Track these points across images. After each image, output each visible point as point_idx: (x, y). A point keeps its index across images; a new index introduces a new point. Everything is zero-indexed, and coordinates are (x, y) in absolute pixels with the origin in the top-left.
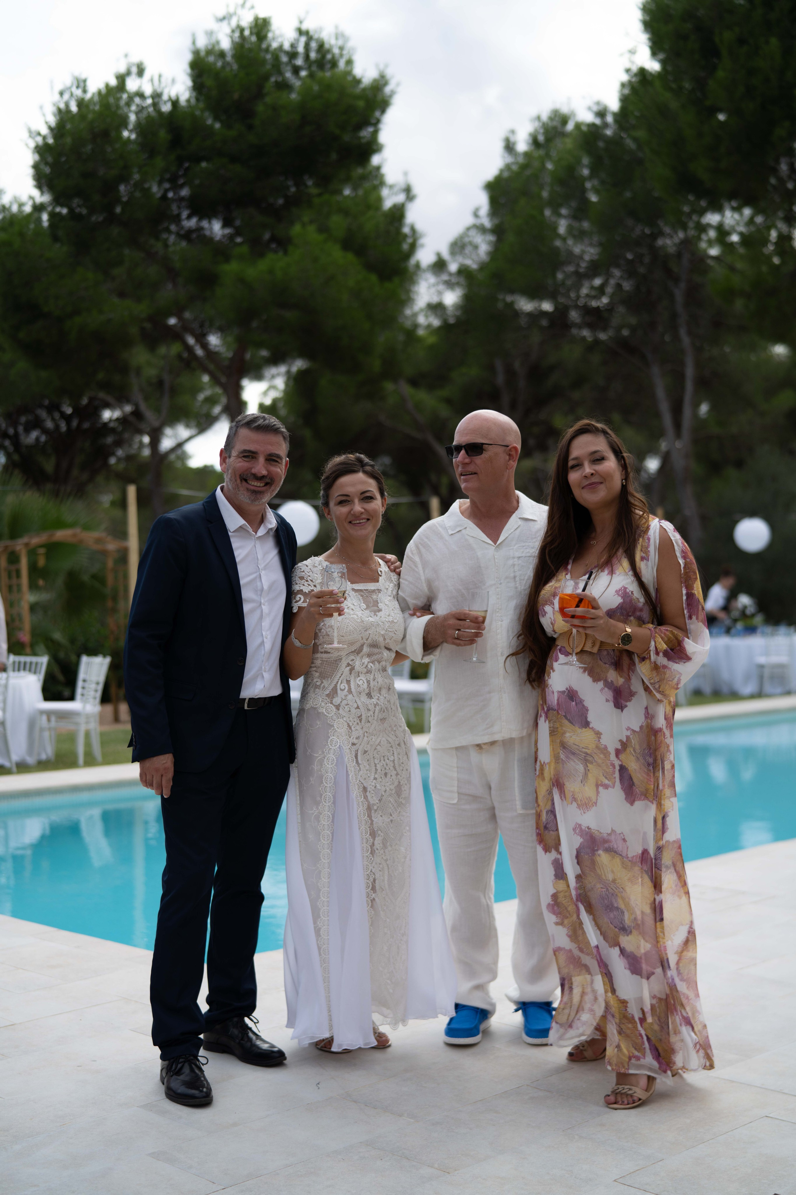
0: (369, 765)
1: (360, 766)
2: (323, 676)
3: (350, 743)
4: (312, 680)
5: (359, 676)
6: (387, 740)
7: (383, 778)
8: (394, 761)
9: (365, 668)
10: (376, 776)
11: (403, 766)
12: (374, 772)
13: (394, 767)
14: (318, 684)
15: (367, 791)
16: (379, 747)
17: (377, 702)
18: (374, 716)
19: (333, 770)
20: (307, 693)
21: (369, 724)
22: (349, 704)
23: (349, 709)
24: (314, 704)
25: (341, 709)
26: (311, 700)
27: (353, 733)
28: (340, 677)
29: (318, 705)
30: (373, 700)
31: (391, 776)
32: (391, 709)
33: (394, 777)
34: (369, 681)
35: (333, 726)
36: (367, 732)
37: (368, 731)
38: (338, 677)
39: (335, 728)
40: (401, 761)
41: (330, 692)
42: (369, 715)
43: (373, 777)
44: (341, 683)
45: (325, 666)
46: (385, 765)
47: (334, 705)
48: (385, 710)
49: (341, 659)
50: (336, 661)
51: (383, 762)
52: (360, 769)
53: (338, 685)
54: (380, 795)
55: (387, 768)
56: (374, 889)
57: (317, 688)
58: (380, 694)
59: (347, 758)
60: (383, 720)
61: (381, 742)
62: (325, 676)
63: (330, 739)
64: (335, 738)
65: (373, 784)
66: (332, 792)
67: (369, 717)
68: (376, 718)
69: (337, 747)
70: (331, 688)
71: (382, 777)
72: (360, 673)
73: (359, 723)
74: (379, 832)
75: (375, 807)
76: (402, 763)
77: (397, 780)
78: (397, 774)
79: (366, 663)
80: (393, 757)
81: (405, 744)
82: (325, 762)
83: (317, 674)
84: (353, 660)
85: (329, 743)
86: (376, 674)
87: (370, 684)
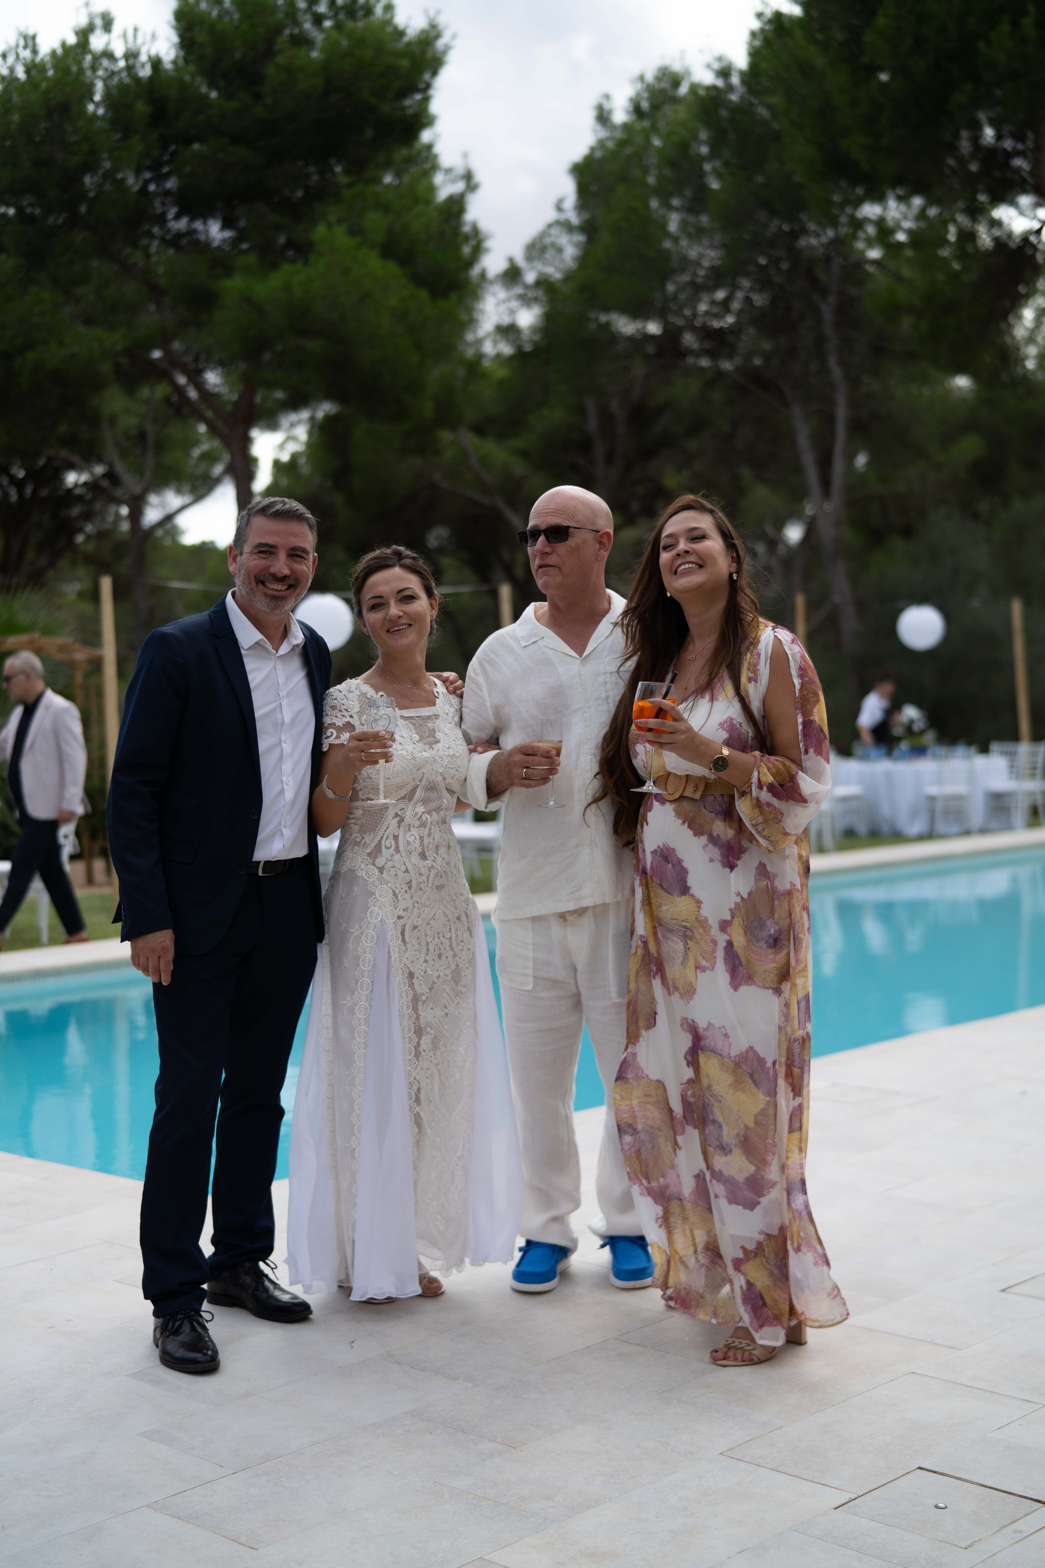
0: (419, 944)
1: (408, 945)
2: (363, 831)
3: (396, 916)
4: (350, 835)
5: (410, 831)
6: (444, 913)
7: (436, 961)
8: (450, 939)
9: (418, 820)
10: (427, 958)
11: (463, 944)
12: (426, 952)
13: (451, 946)
14: (358, 840)
15: (414, 978)
16: (432, 922)
17: (432, 865)
18: (428, 883)
19: (373, 949)
20: (344, 851)
21: (421, 892)
22: (395, 867)
23: (395, 872)
24: (352, 865)
25: (385, 871)
26: (349, 861)
27: (400, 903)
28: (385, 831)
29: (357, 867)
30: (428, 862)
31: (447, 958)
32: (452, 873)
33: (450, 959)
34: (423, 837)
35: (374, 894)
36: (418, 903)
37: (419, 901)
38: (382, 831)
39: (377, 896)
40: (461, 939)
41: (372, 850)
42: (421, 880)
43: (423, 959)
44: (387, 839)
45: (367, 817)
46: (439, 944)
47: (377, 867)
48: (444, 875)
49: (388, 808)
50: (381, 810)
51: (438, 940)
52: (407, 949)
53: (383, 842)
54: (431, 983)
55: (442, 948)
56: (417, 1100)
57: (356, 845)
58: (437, 854)
59: (390, 935)
60: (440, 888)
61: (437, 914)
62: (366, 830)
63: (369, 911)
64: (376, 909)
65: (423, 968)
66: (371, 978)
67: (421, 883)
68: (430, 884)
69: (378, 920)
70: (374, 845)
71: (435, 959)
72: (412, 826)
73: (408, 891)
74: (428, 1029)
75: (424, 998)
76: (462, 941)
77: (455, 963)
78: (455, 956)
79: (420, 813)
80: (449, 933)
81: (467, 916)
82: (363, 940)
83: (357, 828)
84: (403, 809)
85: (368, 916)
86: (433, 827)
87: (423, 841)
